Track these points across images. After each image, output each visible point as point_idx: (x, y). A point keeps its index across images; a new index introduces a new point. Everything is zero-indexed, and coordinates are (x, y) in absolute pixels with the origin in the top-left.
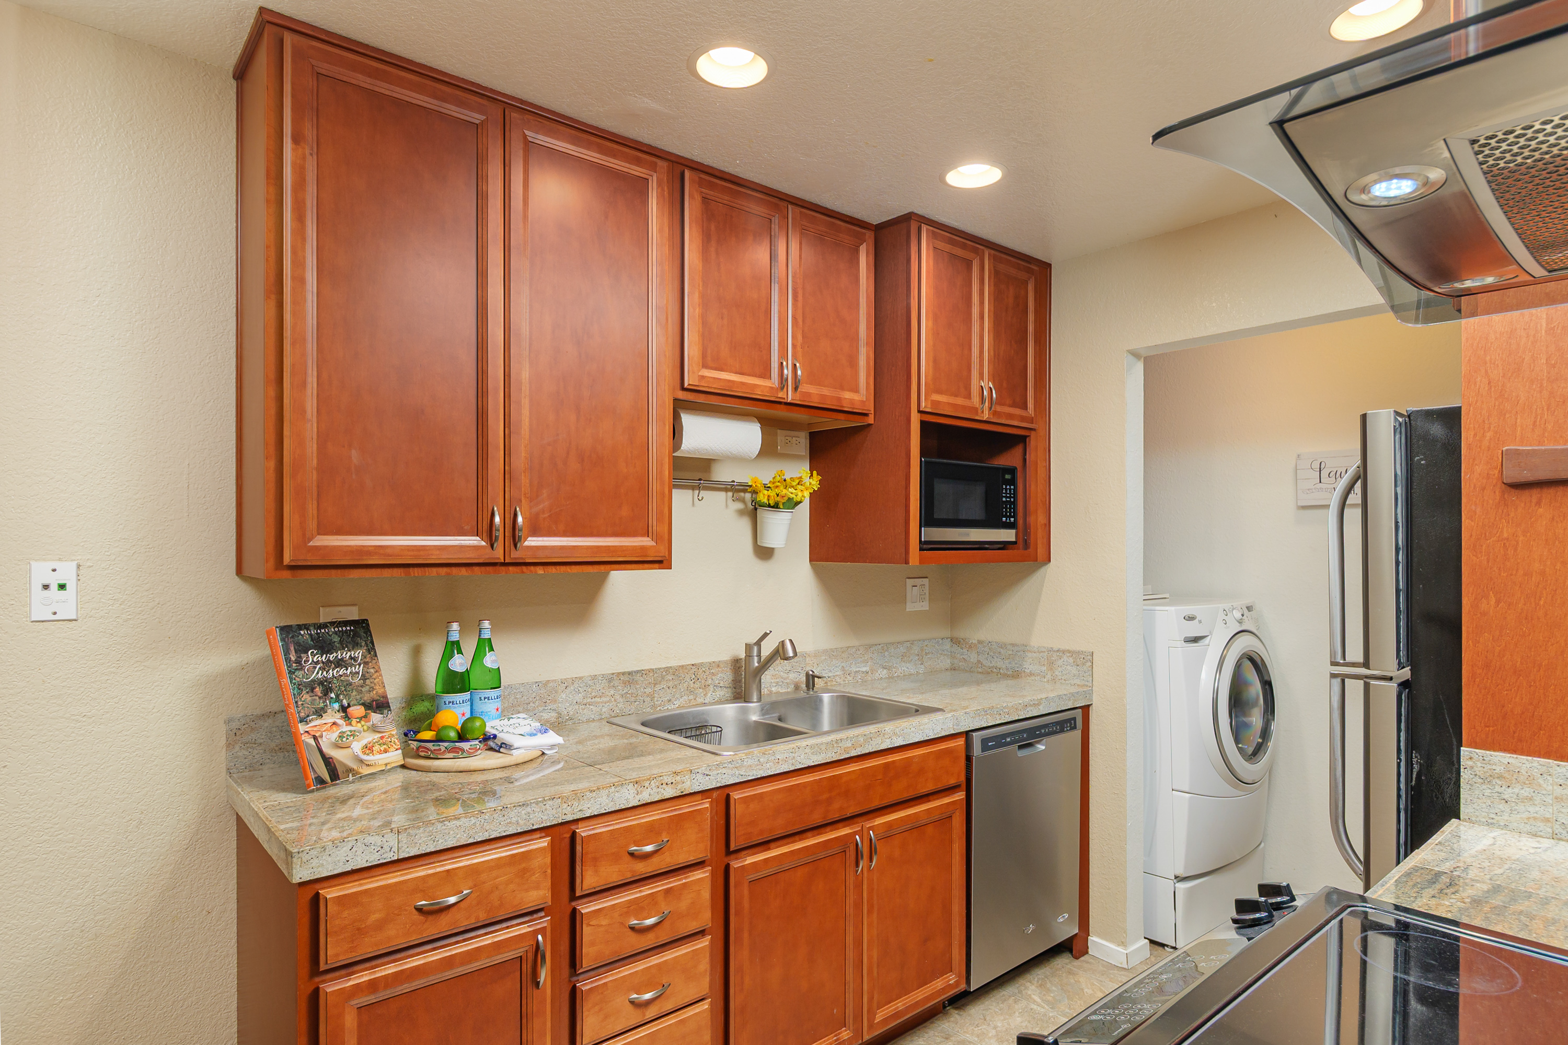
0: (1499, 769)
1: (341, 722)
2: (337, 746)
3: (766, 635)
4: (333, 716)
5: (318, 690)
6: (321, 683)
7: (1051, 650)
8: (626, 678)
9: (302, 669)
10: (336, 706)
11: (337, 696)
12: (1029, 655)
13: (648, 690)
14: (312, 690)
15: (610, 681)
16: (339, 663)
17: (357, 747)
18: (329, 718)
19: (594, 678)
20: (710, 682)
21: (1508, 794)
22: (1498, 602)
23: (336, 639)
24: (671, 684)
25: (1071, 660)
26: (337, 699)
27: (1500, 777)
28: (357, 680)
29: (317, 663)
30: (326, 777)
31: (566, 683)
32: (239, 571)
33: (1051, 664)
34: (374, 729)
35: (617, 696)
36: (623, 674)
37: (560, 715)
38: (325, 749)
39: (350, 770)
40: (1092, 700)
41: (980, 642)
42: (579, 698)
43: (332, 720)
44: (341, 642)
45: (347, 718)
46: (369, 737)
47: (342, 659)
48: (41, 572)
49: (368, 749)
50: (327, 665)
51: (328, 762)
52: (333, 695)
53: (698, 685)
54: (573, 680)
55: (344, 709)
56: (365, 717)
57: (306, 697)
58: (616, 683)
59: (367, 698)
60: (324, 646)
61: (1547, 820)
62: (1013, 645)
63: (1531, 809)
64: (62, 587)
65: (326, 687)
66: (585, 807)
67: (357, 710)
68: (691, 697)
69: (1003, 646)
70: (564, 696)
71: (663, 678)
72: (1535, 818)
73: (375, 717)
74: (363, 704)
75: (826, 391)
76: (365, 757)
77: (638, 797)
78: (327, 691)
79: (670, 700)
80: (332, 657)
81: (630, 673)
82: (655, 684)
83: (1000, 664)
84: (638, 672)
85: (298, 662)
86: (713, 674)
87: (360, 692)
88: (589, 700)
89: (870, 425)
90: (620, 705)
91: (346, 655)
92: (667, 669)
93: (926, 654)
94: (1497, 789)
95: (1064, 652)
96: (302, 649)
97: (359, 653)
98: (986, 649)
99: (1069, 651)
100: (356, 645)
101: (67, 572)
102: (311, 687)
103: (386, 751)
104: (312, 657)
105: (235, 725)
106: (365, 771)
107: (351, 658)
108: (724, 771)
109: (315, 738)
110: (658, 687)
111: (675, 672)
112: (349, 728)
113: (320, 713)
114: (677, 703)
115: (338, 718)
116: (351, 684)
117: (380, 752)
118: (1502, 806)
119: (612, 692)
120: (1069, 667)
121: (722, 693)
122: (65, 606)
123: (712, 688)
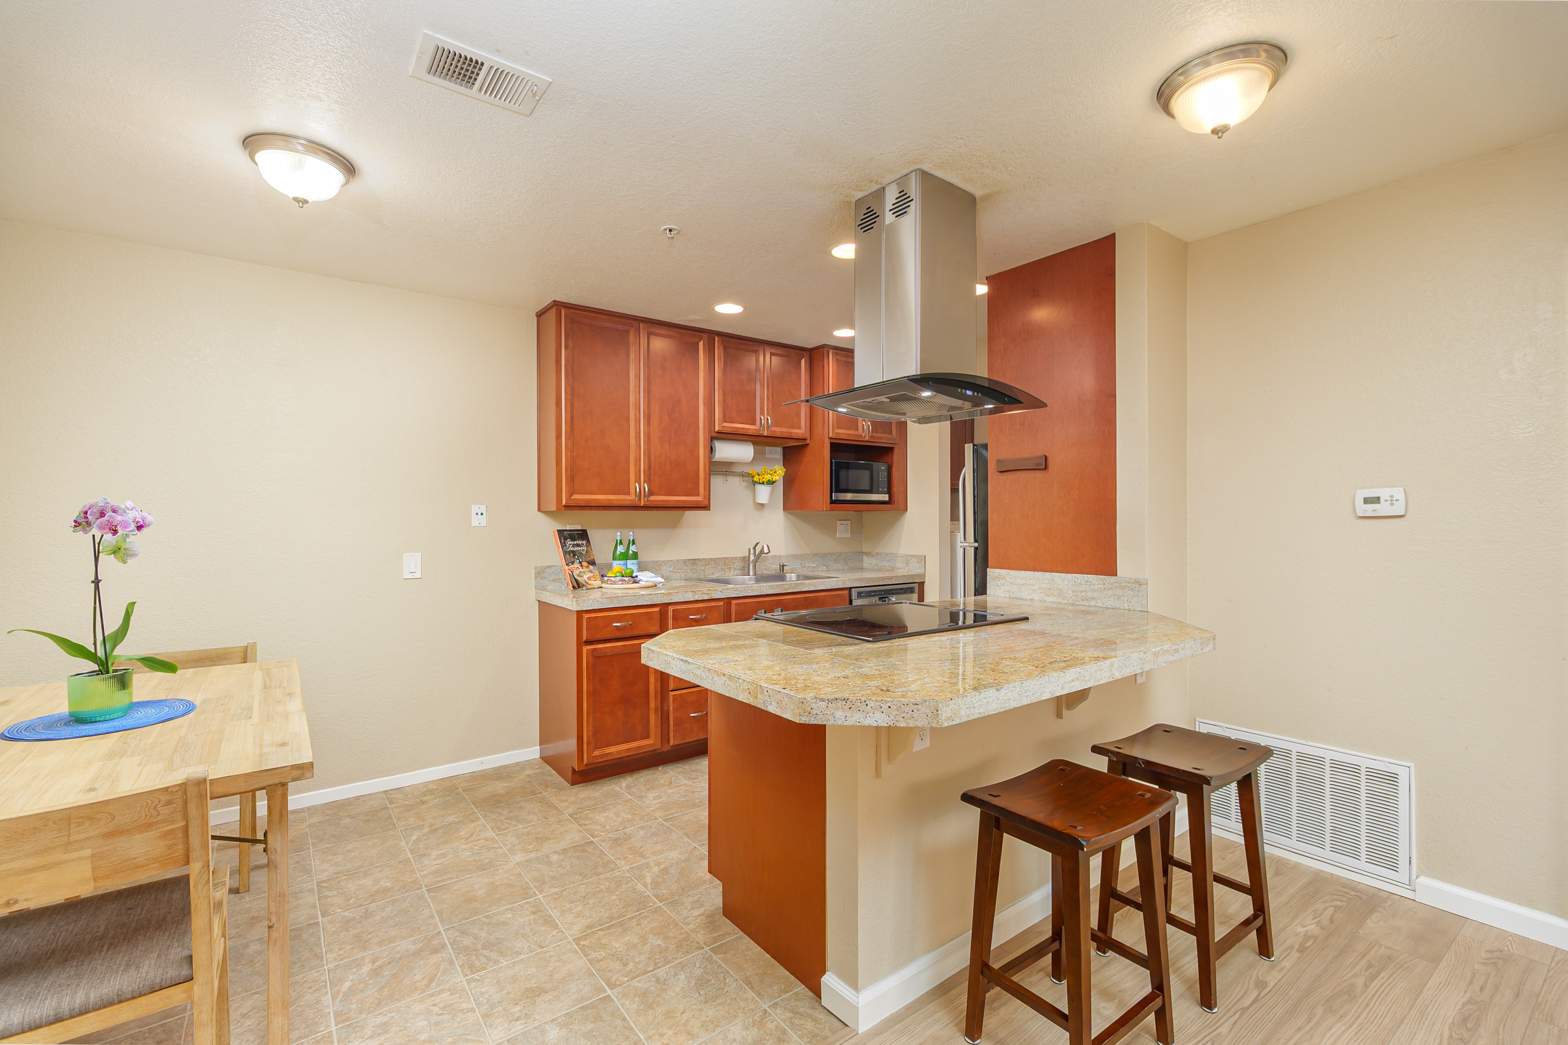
0: (996, 575)
1: (580, 567)
3: (757, 544)
4: (577, 565)
5: (571, 554)
6: (573, 552)
7: (907, 556)
8: (692, 562)
9: (566, 546)
10: (578, 561)
11: (578, 557)
12: (898, 558)
13: (703, 568)
14: (570, 554)
15: (685, 562)
16: (578, 545)
17: (586, 577)
19: (678, 561)
20: (732, 566)
21: (999, 583)
22: (997, 514)
23: (576, 536)
24: (713, 566)
25: (916, 560)
26: (578, 559)
27: (997, 577)
28: (584, 553)
29: (571, 544)
30: (576, 586)
31: (666, 562)
32: (539, 510)
33: (907, 563)
34: (591, 572)
35: (688, 570)
36: (691, 560)
38: (575, 576)
39: (584, 585)
40: (925, 579)
41: (877, 553)
42: (671, 569)
43: (577, 566)
44: (578, 537)
45: (581, 566)
46: (590, 575)
47: (579, 544)
48: (475, 509)
49: (589, 578)
50: (574, 546)
51: (576, 580)
52: (576, 557)
53: (726, 567)
54: (668, 561)
55: (580, 563)
56: (588, 566)
57: (568, 557)
58: (688, 564)
59: (588, 559)
60: (573, 539)
61: (1008, 591)
62: (891, 554)
63: (1004, 588)
64: (482, 514)
66: (673, 598)
67: (585, 564)
68: (723, 573)
69: (886, 554)
70: (665, 568)
71: (709, 563)
72: (1005, 591)
73: (591, 567)
74: (587, 562)
75: (784, 430)
76: (588, 581)
77: (694, 597)
78: (574, 555)
79: (713, 574)
80: (575, 543)
81: (694, 560)
83: (885, 564)
84: (697, 559)
85: (564, 543)
86: (734, 563)
87: (586, 557)
88: (676, 570)
89: (808, 444)
90: (690, 574)
91: (580, 543)
92: (711, 559)
93: (849, 560)
94: (996, 582)
95: (913, 556)
96: (565, 539)
97: (584, 542)
98: (879, 557)
99: (915, 556)
100: (583, 539)
101: (483, 509)
103: (595, 580)
104: (569, 542)
105: (538, 570)
106: (589, 587)
107: (582, 544)
108: (729, 591)
109: (571, 571)
110: (707, 567)
111: (716, 561)
112: (582, 570)
113: (573, 563)
114: (716, 575)
115: (578, 565)
116: (582, 554)
117: (593, 580)
118: (998, 588)
119: (686, 568)
120: (915, 564)
121: (738, 572)
122: (483, 521)
123: (733, 569)
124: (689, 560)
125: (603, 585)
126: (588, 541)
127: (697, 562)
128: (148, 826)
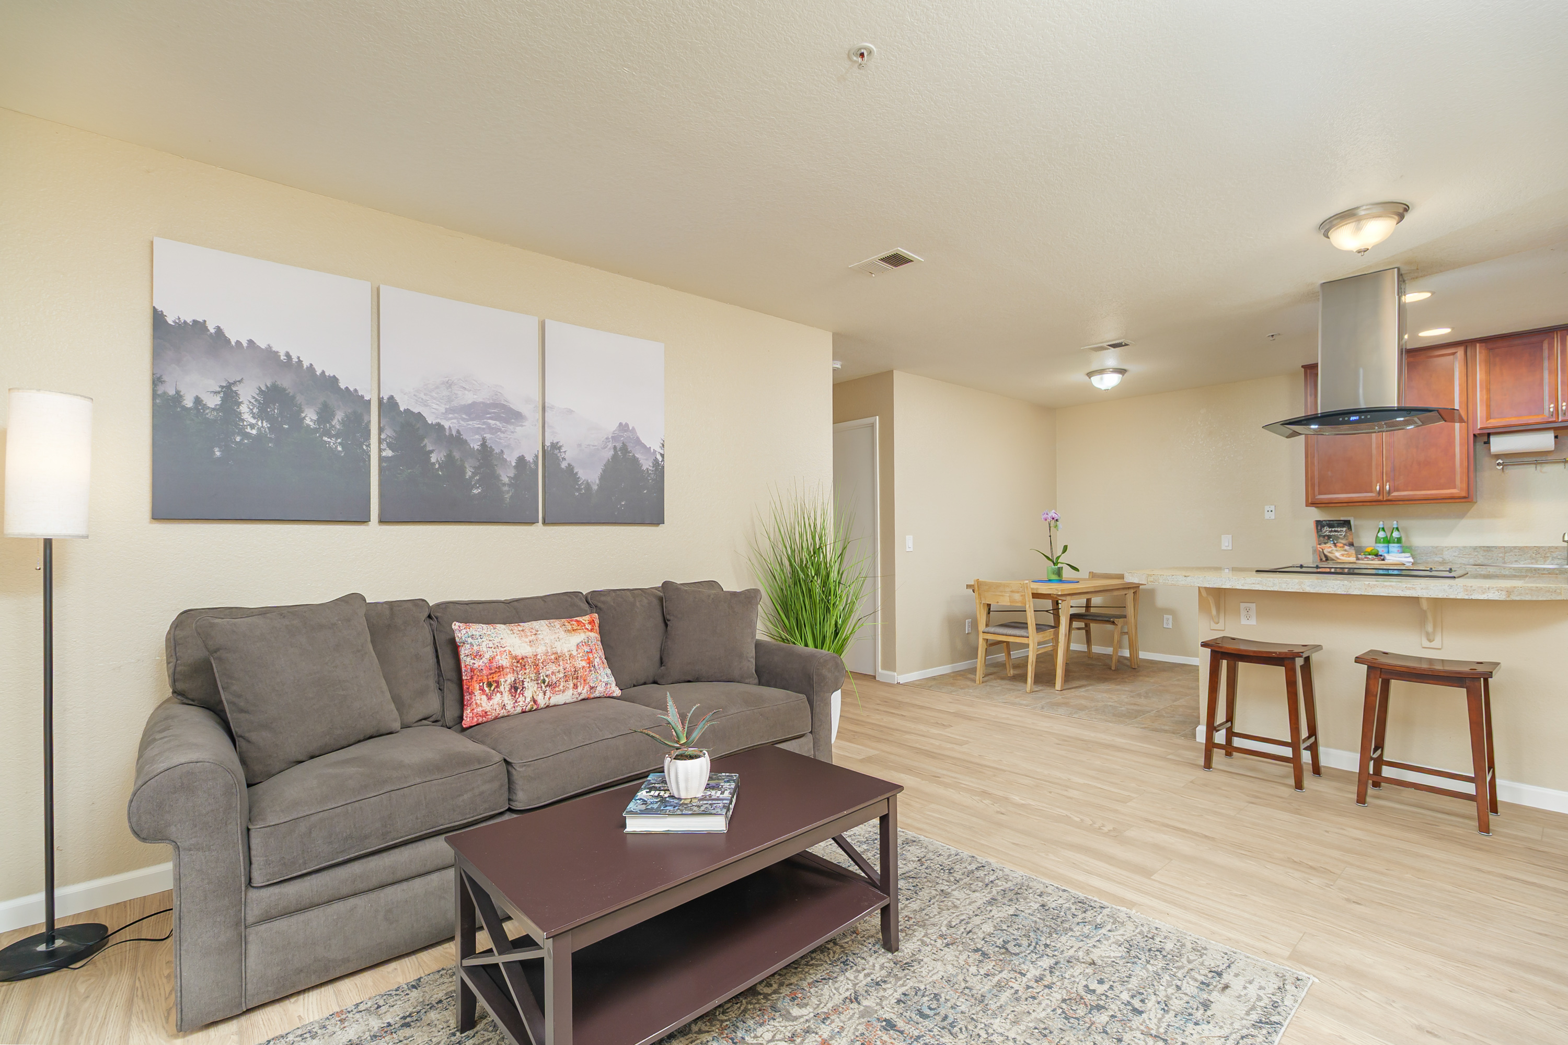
1: (1333, 547)
2: (1329, 552)
3: (1565, 534)
4: (1330, 544)
5: (1326, 538)
6: (1327, 536)
8: (1486, 549)
9: (1322, 532)
15: (1475, 549)
16: (1335, 531)
18: (1328, 545)
20: (1549, 555)
23: (1336, 525)
24: (1517, 554)
26: (1333, 541)
28: (1342, 536)
29: (1328, 531)
30: (1324, 559)
31: (1448, 548)
34: (1345, 551)
37: (1444, 560)
38: (1325, 553)
39: (1333, 560)
42: (1456, 554)
44: (1338, 526)
45: (1335, 546)
46: (1343, 552)
47: (1338, 531)
48: (1267, 508)
49: (1342, 555)
50: (1331, 531)
51: (1325, 556)
52: (1332, 539)
54: (1452, 547)
55: (1334, 543)
56: (1343, 547)
57: (1322, 539)
58: (1479, 550)
59: (1345, 542)
60: (1332, 527)
64: (1271, 511)
65: (1329, 537)
67: (1340, 545)
68: (1533, 561)
70: (1447, 553)
73: (1347, 547)
74: (1343, 543)
76: (1340, 557)
80: (1333, 529)
81: (1488, 547)
82: (1505, 553)
85: (1321, 529)
87: (1343, 540)
88: (1462, 556)
91: (1339, 529)
92: (1515, 548)
96: (1323, 527)
97: (1344, 529)
100: (1344, 527)
101: (1272, 508)
102: (1324, 537)
103: (1349, 557)
104: (1326, 529)
106: (1339, 561)
107: (1341, 530)
109: (1322, 549)
110: (1507, 554)
111: (1521, 548)
112: (1336, 549)
113: (1326, 543)
115: (1332, 545)
116: (1339, 537)
117: (1346, 557)
119: (1476, 554)
122: (1272, 515)
123: (1550, 558)
124: (1480, 547)
125: (1358, 561)
126: (1350, 528)
127: (1493, 549)
128: (1018, 592)
